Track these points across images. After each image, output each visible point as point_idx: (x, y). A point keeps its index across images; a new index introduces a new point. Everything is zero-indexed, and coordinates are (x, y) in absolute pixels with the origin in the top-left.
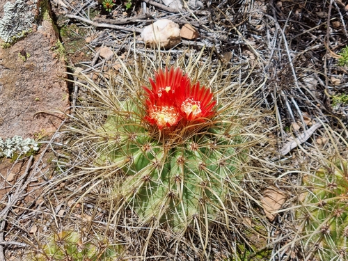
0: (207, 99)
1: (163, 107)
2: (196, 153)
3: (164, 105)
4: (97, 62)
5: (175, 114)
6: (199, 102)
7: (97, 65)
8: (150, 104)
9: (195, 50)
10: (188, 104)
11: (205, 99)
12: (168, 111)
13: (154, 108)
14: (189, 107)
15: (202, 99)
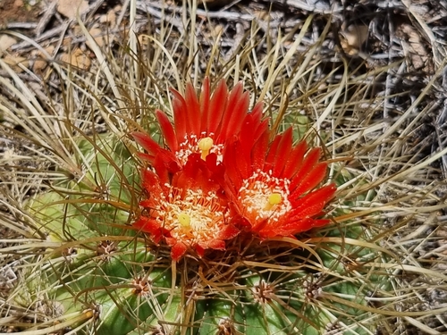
0: (309, 175)
1: (189, 191)
2: (268, 311)
3: (193, 187)
4: (49, 26)
5: (219, 214)
6: (287, 182)
7: (49, 33)
8: (153, 182)
9: (281, 15)
10: (259, 184)
11: (302, 173)
12: (202, 202)
13: (166, 191)
14: (258, 194)
15: (295, 173)
